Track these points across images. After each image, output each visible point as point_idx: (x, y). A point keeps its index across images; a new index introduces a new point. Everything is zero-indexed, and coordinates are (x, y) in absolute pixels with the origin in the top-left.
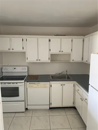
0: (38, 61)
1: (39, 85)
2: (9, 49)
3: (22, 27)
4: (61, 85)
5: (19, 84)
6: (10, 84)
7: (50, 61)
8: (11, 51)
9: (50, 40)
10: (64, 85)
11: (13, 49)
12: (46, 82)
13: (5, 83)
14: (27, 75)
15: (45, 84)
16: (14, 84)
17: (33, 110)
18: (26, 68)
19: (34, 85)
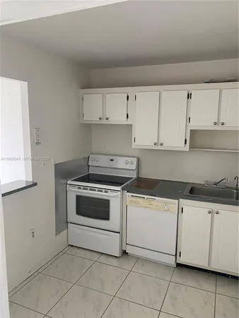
0: (159, 147)
1: (153, 202)
2: (100, 118)
3: (121, 68)
4: (210, 212)
5: (110, 194)
6: (95, 190)
7: (187, 148)
8: (105, 122)
9: (189, 96)
10: (217, 213)
11: (107, 119)
12: (170, 198)
13: (85, 188)
14: (135, 176)
15: (166, 204)
16: (102, 191)
17: (138, 258)
18: (135, 160)
19: (142, 200)
